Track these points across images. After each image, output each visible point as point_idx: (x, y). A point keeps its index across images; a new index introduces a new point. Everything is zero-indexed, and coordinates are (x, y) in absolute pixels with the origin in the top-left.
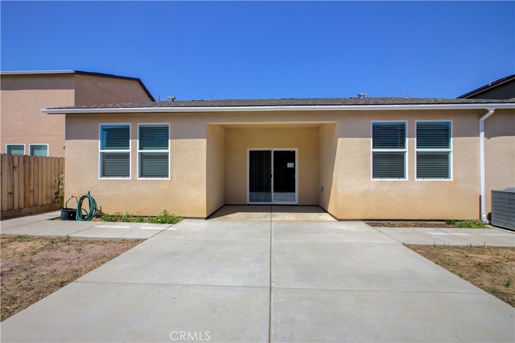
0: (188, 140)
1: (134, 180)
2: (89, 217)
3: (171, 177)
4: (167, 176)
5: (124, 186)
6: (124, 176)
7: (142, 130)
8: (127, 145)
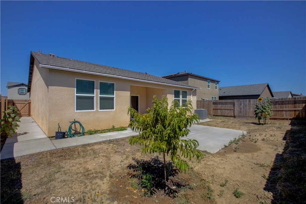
0: (123, 92)
1: (97, 111)
2: (74, 135)
3: (116, 109)
4: (113, 109)
5: (92, 115)
6: (91, 109)
7: (101, 84)
8: (93, 92)
